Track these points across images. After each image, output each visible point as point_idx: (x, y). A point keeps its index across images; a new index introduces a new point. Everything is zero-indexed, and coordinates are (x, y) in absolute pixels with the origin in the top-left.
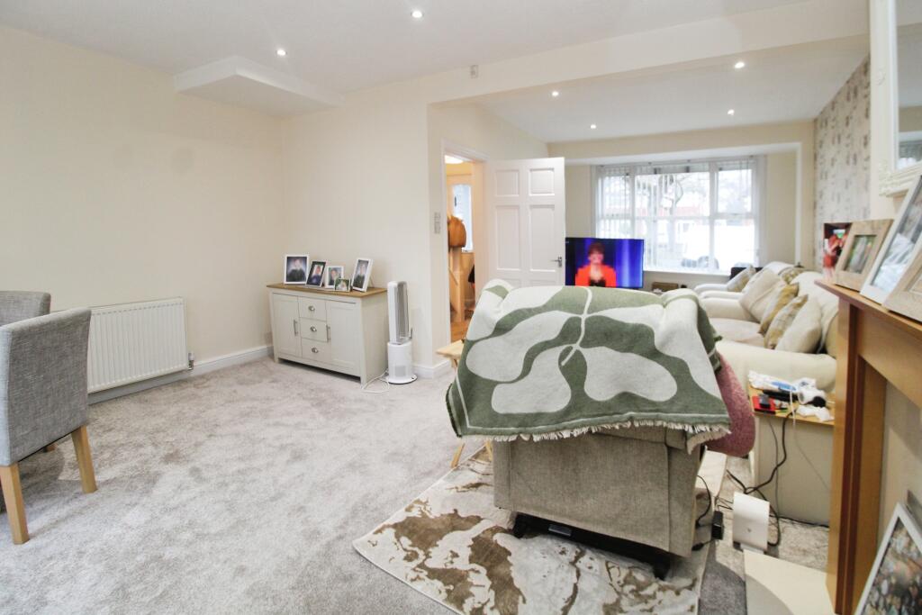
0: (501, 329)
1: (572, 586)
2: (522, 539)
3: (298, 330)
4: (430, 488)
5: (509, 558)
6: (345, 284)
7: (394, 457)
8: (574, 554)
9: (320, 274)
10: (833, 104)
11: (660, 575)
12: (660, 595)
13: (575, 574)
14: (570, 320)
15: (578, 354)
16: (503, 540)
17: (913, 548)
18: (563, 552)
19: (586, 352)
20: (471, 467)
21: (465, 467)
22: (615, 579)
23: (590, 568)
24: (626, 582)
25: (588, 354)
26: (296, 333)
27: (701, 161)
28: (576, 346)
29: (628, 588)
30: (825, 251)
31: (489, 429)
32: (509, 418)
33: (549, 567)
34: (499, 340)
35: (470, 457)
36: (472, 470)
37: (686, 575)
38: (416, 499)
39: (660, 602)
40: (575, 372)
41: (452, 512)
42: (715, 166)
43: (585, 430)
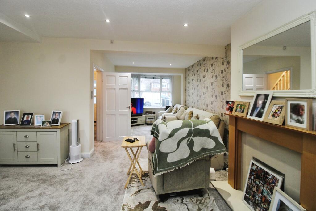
0: (171, 136)
1: (187, 209)
2: (165, 202)
3: (16, 148)
4: (124, 199)
5: (166, 210)
6: (48, 123)
7: (99, 193)
8: (181, 200)
9: (29, 119)
10: (193, 66)
11: (201, 195)
12: (206, 201)
13: (185, 205)
14: (190, 130)
15: (192, 139)
16: (161, 205)
17: (259, 168)
18: (178, 201)
19: (193, 139)
20: (132, 185)
21: (130, 186)
22: (194, 202)
23: (187, 202)
24: (197, 201)
25: (194, 139)
26: (14, 150)
27: (158, 76)
28: (191, 137)
29: (198, 203)
30: (227, 107)
31: (166, 169)
32: (173, 163)
33: (179, 207)
34: (170, 139)
35: (129, 183)
36: (133, 187)
37: (206, 193)
38: (122, 205)
39: (206, 203)
40: (191, 145)
41: (139, 203)
42: (162, 78)
43: (193, 161)
